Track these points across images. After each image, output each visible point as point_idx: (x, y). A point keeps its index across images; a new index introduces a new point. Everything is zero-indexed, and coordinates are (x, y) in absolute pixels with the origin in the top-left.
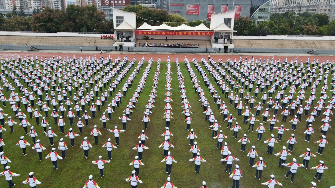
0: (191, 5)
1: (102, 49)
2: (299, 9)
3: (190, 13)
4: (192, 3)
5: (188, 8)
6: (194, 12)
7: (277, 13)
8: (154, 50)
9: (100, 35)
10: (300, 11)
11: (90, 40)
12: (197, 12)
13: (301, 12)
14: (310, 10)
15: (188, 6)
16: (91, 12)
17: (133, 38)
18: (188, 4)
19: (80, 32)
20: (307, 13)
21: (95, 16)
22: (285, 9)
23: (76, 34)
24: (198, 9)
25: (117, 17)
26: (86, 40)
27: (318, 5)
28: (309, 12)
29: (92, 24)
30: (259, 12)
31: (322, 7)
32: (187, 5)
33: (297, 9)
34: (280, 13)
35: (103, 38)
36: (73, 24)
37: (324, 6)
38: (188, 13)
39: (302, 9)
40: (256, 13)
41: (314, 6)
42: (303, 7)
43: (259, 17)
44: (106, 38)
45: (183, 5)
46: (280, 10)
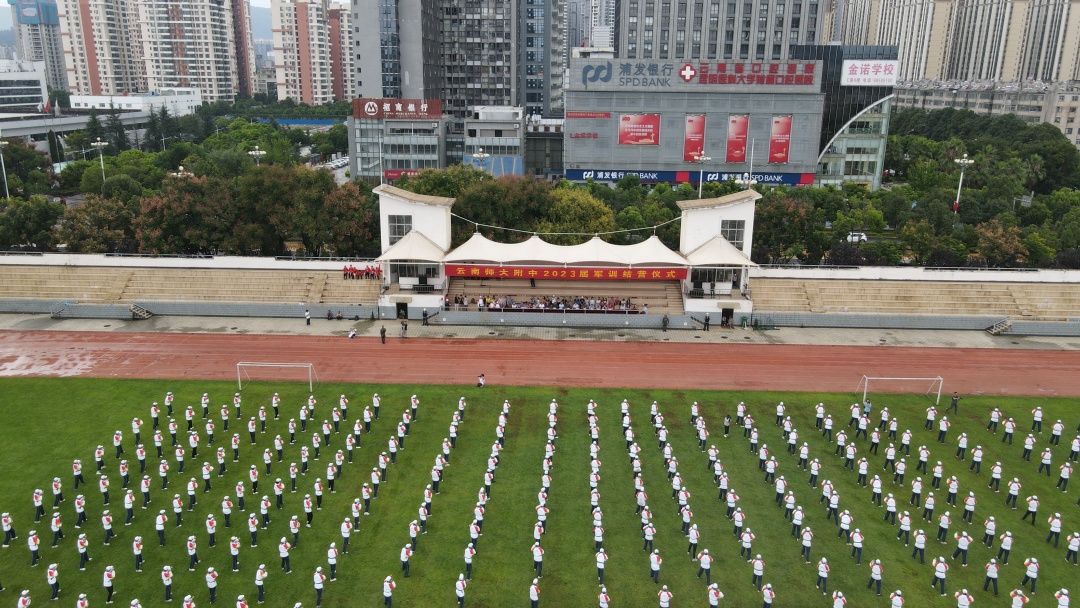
0: (631, 117)
1: (346, 314)
2: (987, 101)
3: (632, 139)
4: (636, 109)
5: (624, 125)
6: (642, 138)
7: (916, 106)
8: (502, 321)
9: (339, 265)
10: (990, 106)
11: (311, 281)
12: (653, 135)
13: (994, 111)
14: (1021, 108)
15: (625, 119)
16: (314, 193)
17: (440, 281)
18: (624, 112)
19: (281, 253)
20: (1011, 116)
21: (327, 203)
22: (941, 95)
23: (269, 262)
24: (656, 129)
25: (392, 219)
26: (297, 282)
27: (1050, 92)
28: (1021, 113)
29: (318, 230)
30: (850, 132)
31: (1062, 98)
32: (621, 116)
33: (980, 101)
34: (926, 106)
35: (349, 274)
36: (260, 231)
37: (1068, 98)
38: (624, 138)
39: (996, 102)
40: (838, 139)
41: (1034, 96)
42: (1002, 94)
43: (850, 151)
44: (359, 274)
45: (608, 115)
46: (928, 98)
